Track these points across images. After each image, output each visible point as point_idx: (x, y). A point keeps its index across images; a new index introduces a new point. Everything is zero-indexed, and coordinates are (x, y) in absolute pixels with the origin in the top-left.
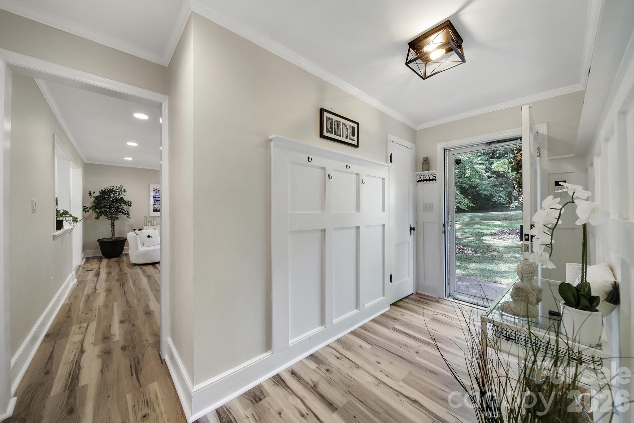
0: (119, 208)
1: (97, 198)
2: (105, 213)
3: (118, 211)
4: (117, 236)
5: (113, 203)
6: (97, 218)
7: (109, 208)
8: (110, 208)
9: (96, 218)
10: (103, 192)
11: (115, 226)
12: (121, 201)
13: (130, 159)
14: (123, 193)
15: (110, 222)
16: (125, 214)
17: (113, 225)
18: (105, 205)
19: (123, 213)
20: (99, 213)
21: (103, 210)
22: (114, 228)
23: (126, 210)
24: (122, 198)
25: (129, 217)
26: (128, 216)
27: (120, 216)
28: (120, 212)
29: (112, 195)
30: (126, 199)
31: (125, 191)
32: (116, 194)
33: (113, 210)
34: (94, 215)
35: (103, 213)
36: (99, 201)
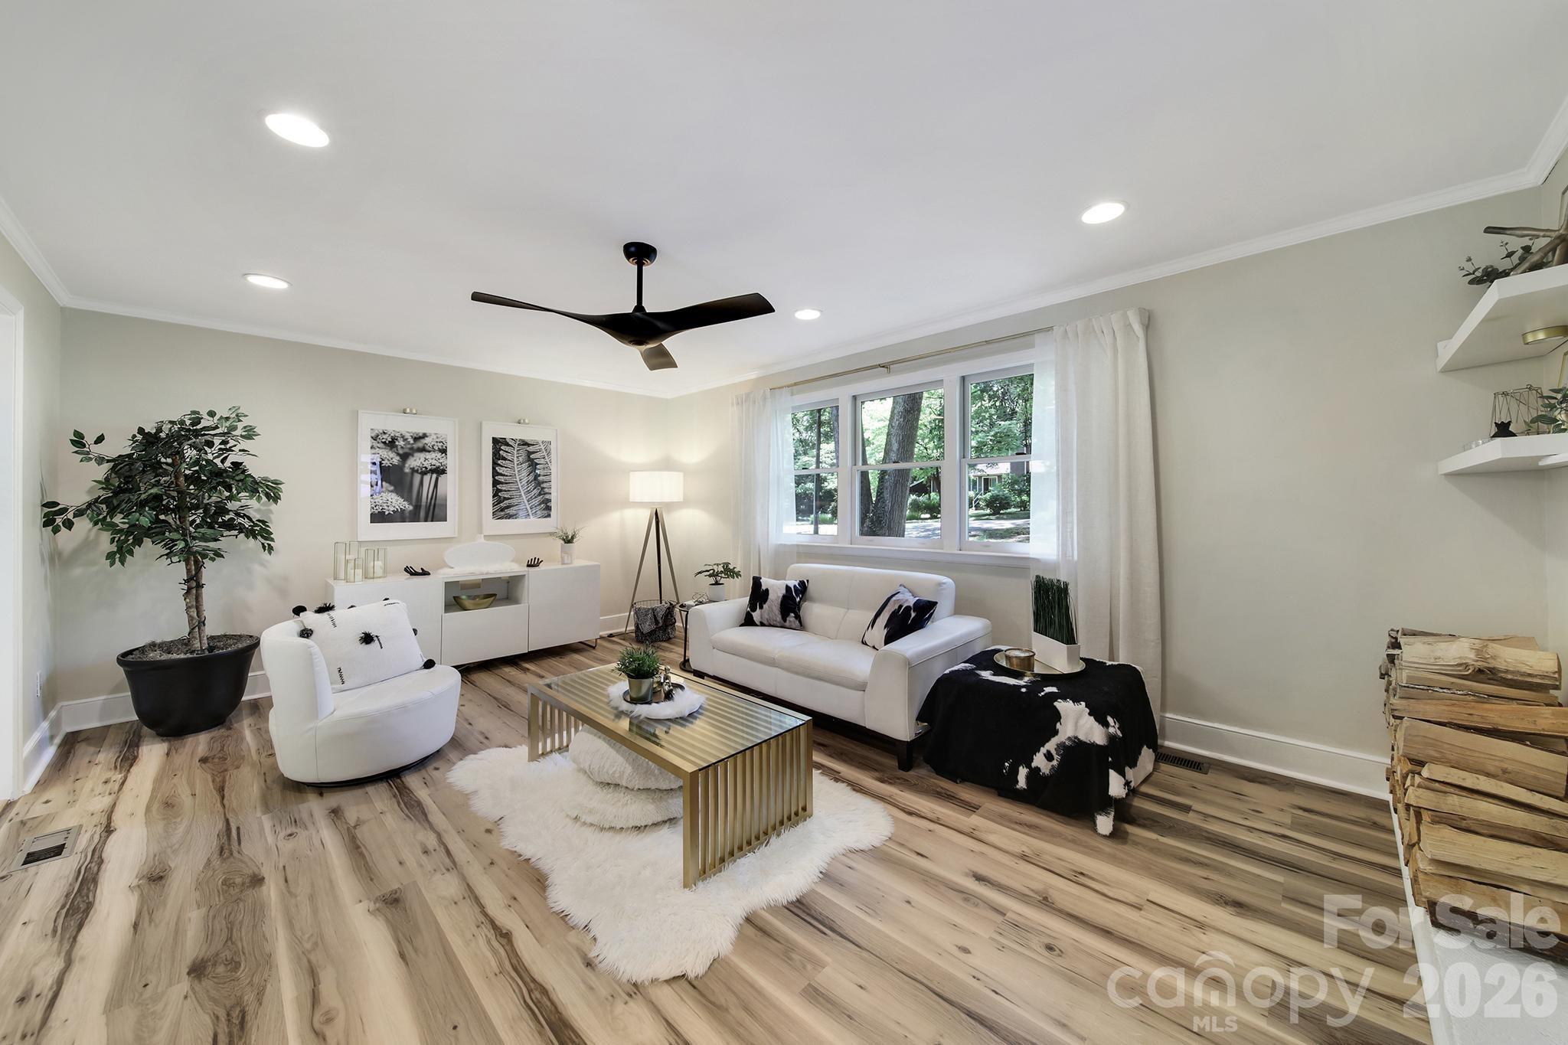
0: (222, 510)
1: (120, 464)
2: (156, 532)
3: (219, 521)
4: (211, 629)
5: (199, 489)
6: (121, 553)
7: (178, 510)
8: (181, 510)
9: (110, 556)
10: (149, 440)
11: (205, 592)
12: (236, 477)
13: (280, 285)
14: (245, 444)
15: (180, 570)
16: (251, 533)
17: (194, 585)
18: (157, 498)
19: (241, 529)
20: (128, 533)
21: (145, 521)
22: (198, 598)
23: (256, 516)
24: (236, 465)
25: (271, 548)
26: (266, 542)
27: (229, 542)
28: (229, 526)
29: (190, 453)
30: (256, 469)
31: (250, 434)
32: (210, 444)
33: (196, 517)
34: (105, 542)
35: (148, 532)
36: (129, 479)
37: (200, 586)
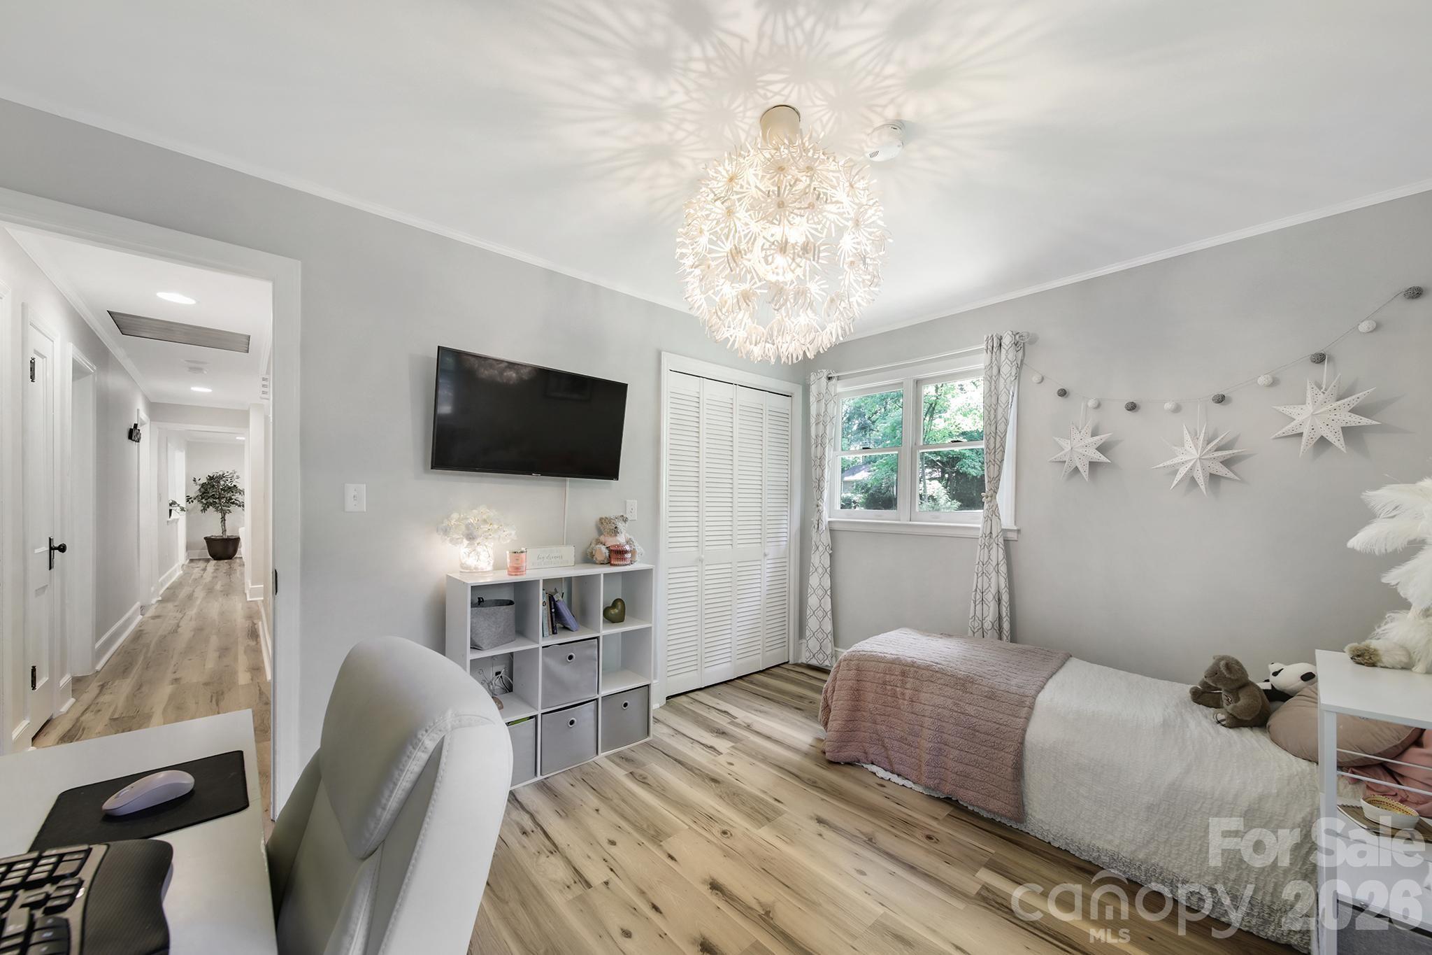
0: (231, 499)
1: (203, 485)
2: (213, 504)
3: (230, 501)
4: (229, 534)
5: (224, 492)
6: (204, 510)
7: (218, 498)
8: (219, 498)
9: (202, 510)
10: (211, 478)
11: (226, 522)
12: (233, 489)
14: (236, 480)
15: (220, 515)
16: (240, 506)
17: (223, 519)
18: (214, 495)
19: (236, 504)
20: (206, 504)
21: (211, 501)
22: (224, 523)
23: (241, 501)
24: (235, 486)
25: (244, 510)
26: (243, 508)
27: (233, 508)
28: (233, 503)
29: (222, 483)
30: (240, 487)
31: (238, 477)
32: (227, 480)
33: (224, 500)
34: (200, 507)
35: (211, 504)
36: (206, 490)
37: (225, 520)
